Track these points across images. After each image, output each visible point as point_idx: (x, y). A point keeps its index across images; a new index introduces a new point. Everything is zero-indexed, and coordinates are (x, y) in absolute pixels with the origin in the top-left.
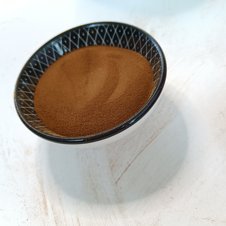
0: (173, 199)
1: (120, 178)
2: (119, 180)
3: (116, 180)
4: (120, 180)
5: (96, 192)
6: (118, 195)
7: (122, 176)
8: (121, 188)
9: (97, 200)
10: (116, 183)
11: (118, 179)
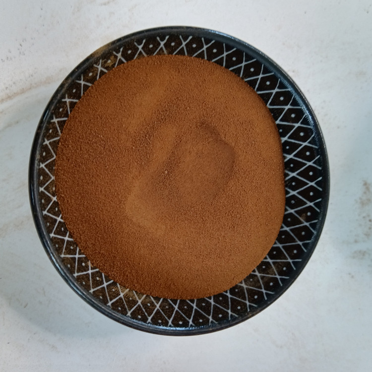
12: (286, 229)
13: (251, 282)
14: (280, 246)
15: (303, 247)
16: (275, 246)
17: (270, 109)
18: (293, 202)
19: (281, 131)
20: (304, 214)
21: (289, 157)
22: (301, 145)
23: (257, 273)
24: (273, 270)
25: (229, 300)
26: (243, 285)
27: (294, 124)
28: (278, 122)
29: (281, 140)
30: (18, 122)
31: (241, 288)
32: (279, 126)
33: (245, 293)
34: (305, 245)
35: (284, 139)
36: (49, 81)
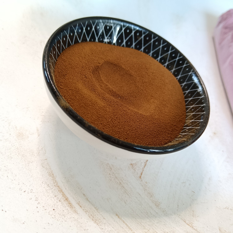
0: (194, 192)
1: (142, 173)
3: (139, 175)
4: (143, 174)
5: (123, 187)
6: (146, 190)
7: (143, 170)
8: (146, 183)
9: (128, 195)
10: (140, 177)
12: (143, 49)
13: (171, 67)
14: (152, 52)
15: (155, 39)
16: (151, 55)
17: (81, 42)
19: (92, 40)
20: (138, 37)
21: (106, 40)
22: (103, 30)
23: (166, 64)
24: (165, 55)
25: (182, 76)
26: (173, 71)
27: (93, 30)
28: (88, 40)
31: (175, 72)
32: (90, 40)
33: (178, 69)
34: (154, 38)
35: (97, 40)
36: (51, 175)
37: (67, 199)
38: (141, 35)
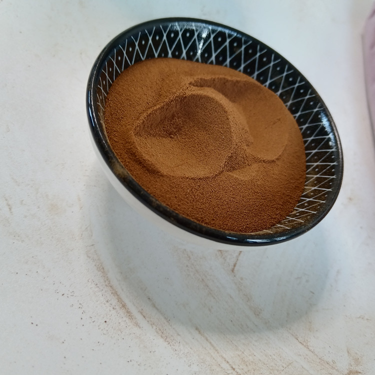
0: (313, 293)
1: (236, 263)
2: (235, 266)
3: (231, 267)
4: (237, 266)
5: (208, 286)
6: (241, 290)
7: (238, 260)
8: (242, 279)
9: (214, 298)
10: (233, 271)
11: (233, 265)
12: (242, 67)
13: (286, 98)
14: (256, 73)
15: (263, 52)
16: (255, 78)
17: (146, 59)
18: (221, 58)
19: (163, 55)
20: (235, 49)
21: (184, 54)
22: (180, 39)
23: (279, 93)
24: (278, 79)
25: (303, 113)
26: (289, 104)
27: (163, 40)
28: (156, 55)
29: (170, 58)
30: (149, 299)
31: (292, 105)
32: (159, 56)
33: (297, 102)
34: (261, 50)
35: (170, 55)
36: (101, 269)
37: (124, 306)
38: (240, 46)
